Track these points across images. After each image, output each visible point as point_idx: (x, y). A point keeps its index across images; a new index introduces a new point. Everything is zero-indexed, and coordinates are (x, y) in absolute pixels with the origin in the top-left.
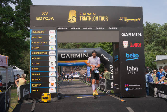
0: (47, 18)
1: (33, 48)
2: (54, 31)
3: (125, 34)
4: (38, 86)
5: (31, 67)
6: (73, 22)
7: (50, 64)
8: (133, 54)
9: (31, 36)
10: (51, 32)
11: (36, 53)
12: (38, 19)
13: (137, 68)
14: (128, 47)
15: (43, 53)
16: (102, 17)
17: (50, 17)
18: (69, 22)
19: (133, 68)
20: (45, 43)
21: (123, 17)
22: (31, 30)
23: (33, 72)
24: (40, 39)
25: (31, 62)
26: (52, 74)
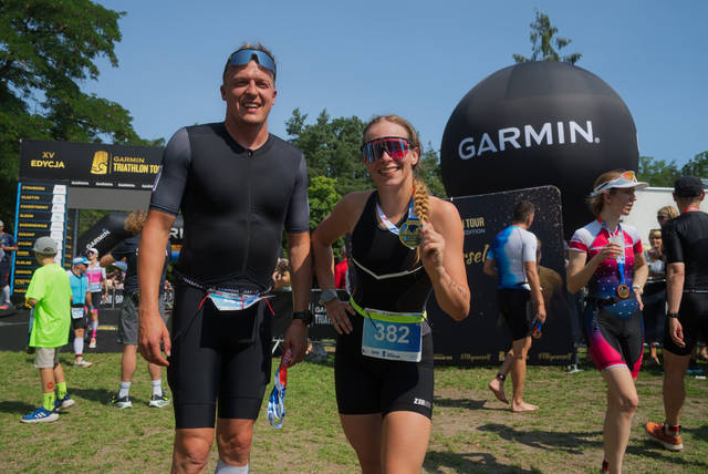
0: (51, 164)
1: (22, 216)
2: (64, 187)
6: (101, 173)
9: (19, 194)
10: (57, 189)
11: (26, 225)
12: (35, 166)
15: (39, 226)
17: (57, 163)
18: (93, 172)
20: (43, 208)
22: (20, 184)
23: (19, 258)
24: (36, 200)
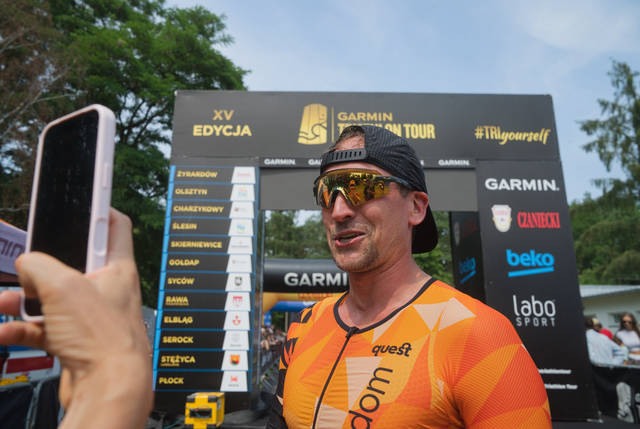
0: (228, 130)
1: (176, 226)
2: (251, 170)
3: (499, 183)
4: (183, 365)
5: (161, 294)
6: (316, 141)
7: (230, 286)
8: (532, 252)
9: (171, 186)
10: (239, 175)
11: (184, 244)
12: (200, 134)
13: (549, 306)
14: (511, 227)
15: (207, 245)
16: (414, 125)
17: (239, 127)
18: (301, 141)
19: (537, 306)
20: (215, 209)
21: (487, 128)
22: (173, 168)
23: (169, 311)
24: (202, 196)
25: (163, 276)
26: (237, 321)
